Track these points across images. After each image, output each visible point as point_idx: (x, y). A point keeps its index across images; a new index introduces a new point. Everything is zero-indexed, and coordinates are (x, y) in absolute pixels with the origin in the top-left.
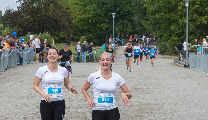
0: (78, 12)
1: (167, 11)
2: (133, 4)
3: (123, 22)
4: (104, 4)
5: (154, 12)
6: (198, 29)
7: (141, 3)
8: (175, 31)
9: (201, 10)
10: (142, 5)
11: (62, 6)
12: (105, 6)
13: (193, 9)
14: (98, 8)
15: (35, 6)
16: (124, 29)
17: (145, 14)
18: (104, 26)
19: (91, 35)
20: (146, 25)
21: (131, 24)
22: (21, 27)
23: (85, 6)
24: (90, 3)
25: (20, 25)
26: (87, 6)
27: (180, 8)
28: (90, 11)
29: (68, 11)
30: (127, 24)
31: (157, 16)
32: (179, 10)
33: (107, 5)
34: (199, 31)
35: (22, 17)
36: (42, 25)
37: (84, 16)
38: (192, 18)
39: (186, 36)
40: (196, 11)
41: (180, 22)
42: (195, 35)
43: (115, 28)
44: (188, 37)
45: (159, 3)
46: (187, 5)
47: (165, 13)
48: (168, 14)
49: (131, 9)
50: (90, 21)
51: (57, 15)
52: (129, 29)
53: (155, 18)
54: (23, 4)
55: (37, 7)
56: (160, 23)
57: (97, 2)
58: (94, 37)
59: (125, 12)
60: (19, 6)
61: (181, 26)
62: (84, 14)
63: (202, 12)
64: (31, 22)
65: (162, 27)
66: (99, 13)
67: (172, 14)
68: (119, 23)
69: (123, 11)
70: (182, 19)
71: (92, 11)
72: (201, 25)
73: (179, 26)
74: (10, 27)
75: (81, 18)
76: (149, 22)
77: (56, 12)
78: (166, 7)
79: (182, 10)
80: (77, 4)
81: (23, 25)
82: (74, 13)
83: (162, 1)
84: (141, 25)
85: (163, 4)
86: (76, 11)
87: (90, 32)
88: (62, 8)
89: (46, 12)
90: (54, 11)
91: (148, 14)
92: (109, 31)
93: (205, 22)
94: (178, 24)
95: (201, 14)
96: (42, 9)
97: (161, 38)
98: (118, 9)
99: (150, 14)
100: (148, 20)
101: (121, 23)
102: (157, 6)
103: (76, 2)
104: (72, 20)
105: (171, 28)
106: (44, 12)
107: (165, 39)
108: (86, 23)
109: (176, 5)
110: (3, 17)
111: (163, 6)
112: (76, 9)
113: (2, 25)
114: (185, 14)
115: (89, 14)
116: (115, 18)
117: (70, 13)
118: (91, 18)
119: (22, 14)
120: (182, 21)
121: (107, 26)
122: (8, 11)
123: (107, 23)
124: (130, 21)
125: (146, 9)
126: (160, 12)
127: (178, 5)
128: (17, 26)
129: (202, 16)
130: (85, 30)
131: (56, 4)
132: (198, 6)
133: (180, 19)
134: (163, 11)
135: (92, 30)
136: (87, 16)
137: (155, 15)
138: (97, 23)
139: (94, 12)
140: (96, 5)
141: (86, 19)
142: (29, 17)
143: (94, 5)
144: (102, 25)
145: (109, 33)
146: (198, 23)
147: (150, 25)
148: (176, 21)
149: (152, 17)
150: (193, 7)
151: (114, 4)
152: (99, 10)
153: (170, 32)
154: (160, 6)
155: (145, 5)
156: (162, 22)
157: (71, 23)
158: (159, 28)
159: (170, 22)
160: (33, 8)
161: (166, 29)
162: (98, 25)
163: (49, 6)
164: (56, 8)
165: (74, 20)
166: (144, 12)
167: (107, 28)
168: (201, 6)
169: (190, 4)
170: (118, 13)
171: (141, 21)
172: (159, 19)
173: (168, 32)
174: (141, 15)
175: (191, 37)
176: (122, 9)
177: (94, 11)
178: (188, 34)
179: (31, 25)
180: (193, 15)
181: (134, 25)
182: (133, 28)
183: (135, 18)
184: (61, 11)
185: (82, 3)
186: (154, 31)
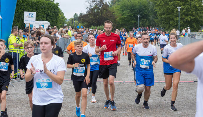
0: (119, 14)
1: (168, 14)
2: (149, 10)
3: (144, 20)
4: (133, 10)
5: (161, 14)
6: (185, 23)
7: (154, 9)
8: (172, 25)
9: (187, 13)
10: (155, 10)
11: (110, 11)
12: (134, 11)
13: (182, 12)
14: (130, 12)
15: (96, 11)
16: (145, 23)
17: (156, 15)
18: (133, 22)
19: (126, 27)
20: (157, 21)
21: (148, 21)
22: (88, 23)
23: (123, 11)
24: (126, 9)
25: (88, 21)
26: (124, 11)
27: (175, 12)
28: (126, 14)
29: (114, 14)
30: (146, 21)
31: (163, 16)
32: (174, 13)
33: (135, 11)
34: (186, 24)
35: (89, 17)
36: (100, 21)
37: (122, 17)
38: (182, 17)
39: (178, 27)
40: (184, 14)
41: (175, 19)
42: (184, 27)
43: (139, 23)
44: (180, 28)
45: (163, 9)
46: (179, 10)
47: (167, 14)
48: (168, 15)
49: (148, 13)
50: (126, 19)
51: (108, 16)
52: (147, 24)
53: (162, 18)
54: (89, 10)
55: (97, 12)
56: (164, 20)
57: (129, 9)
58: (128, 28)
59: (145, 14)
60: (87, 11)
61: (176, 22)
62: (122, 15)
63: (187, 14)
64: (93, 20)
65: (165, 22)
66: (131, 15)
67: (171, 15)
68: (142, 20)
69: (143, 13)
70: (176, 18)
71: (127, 14)
72: (187, 21)
73: (175, 22)
74: (82, 22)
75: (121, 18)
76: (158, 20)
77: (107, 15)
78: (167, 11)
79: (176, 13)
80: (118, 10)
81: (89, 22)
82: (117, 15)
83: (165, 8)
84: (154, 21)
85: (166, 10)
86: (118, 14)
87: (126, 25)
88: (110, 12)
89: (102, 14)
90: (106, 14)
91: (158, 15)
92: (136, 25)
93: (189, 20)
94: (174, 20)
95: (187, 15)
96: (99, 13)
97: (165, 29)
98: (141, 13)
99: (159, 16)
100: (157, 18)
101: (143, 20)
102: (162, 11)
103: (118, 9)
104: (116, 19)
105: (170, 23)
106: (100, 14)
107: (167, 29)
108: (123, 20)
109: (173, 11)
110: (78, 18)
111: (166, 11)
112: (118, 13)
113: (78, 22)
114: (178, 15)
115: (125, 15)
116: (139, 18)
117: (115, 15)
118: (126, 17)
119: (89, 16)
120: (177, 19)
121: (135, 22)
122: (81, 14)
123: (135, 20)
124: (147, 19)
125: (157, 12)
126: (164, 14)
127: (174, 10)
128: (86, 22)
129: (187, 16)
130: (123, 24)
131: (107, 10)
132: (185, 11)
133: (175, 18)
134: (166, 14)
135: (127, 24)
136: (124, 17)
137: (162, 16)
138: (130, 20)
139: (128, 15)
140: (129, 11)
141: (124, 18)
142: (92, 17)
143: (128, 10)
144: (132, 22)
145: (136, 26)
146: (185, 20)
147: (158, 21)
148: (173, 19)
149: (160, 17)
150: (182, 11)
151: (139, 10)
152: (131, 13)
153: (170, 25)
154: (164, 11)
155: (156, 11)
156: (165, 20)
157: (115, 20)
158: (164, 23)
159: (170, 19)
160: (95, 12)
161: (167, 23)
162: (130, 21)
163: (103, 11)
164: (107, 12)
165: (117, 19)
166: (155, 14)
167: (135, 23)
168: (187, 10)
169: (181, 10)
170: (141, 15)
171: (154, 19)
172: (164, 18)
173: (169, 25)
174: (154, 16)
175: (181, 28)
176: (143, 12)
177: (128, 13)
178: (180, 26)
179: (93, 22)
180: (182, 16)
181: (150, 21)
182: (149, 23)
183: (151, 18)
184: (110, 14)
185: (121, 10)
186: (161, 24)
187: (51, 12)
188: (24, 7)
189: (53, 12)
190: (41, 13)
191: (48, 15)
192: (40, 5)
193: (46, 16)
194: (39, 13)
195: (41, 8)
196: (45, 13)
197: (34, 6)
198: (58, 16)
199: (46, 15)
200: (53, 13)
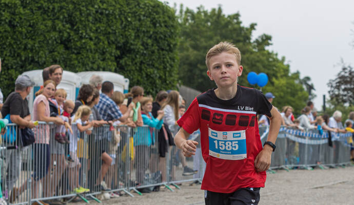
187: (137, 37)
188: (14, 14)
189: (150, 37)
190: (91, 39)
191: (125, 50)
192: (86, 6)
193: (118, 53)
194: (81, 38)
195: (91, 18)
196: (113, 39)
197: (62, 8)
198: (171, 55)
199: (117, 48)
200: (149, 41)
